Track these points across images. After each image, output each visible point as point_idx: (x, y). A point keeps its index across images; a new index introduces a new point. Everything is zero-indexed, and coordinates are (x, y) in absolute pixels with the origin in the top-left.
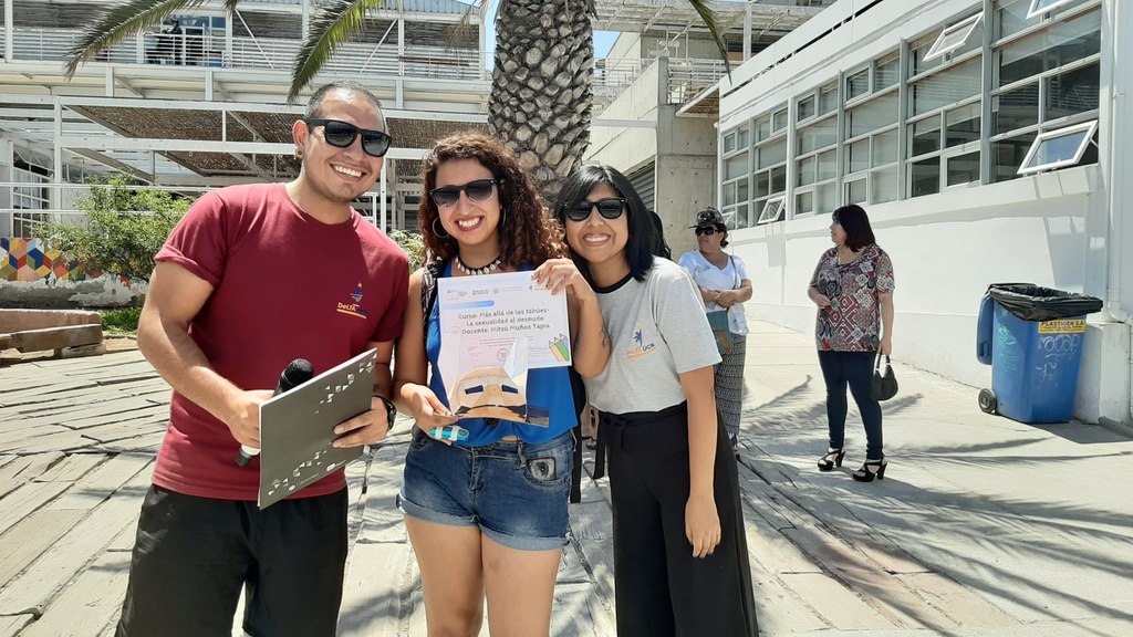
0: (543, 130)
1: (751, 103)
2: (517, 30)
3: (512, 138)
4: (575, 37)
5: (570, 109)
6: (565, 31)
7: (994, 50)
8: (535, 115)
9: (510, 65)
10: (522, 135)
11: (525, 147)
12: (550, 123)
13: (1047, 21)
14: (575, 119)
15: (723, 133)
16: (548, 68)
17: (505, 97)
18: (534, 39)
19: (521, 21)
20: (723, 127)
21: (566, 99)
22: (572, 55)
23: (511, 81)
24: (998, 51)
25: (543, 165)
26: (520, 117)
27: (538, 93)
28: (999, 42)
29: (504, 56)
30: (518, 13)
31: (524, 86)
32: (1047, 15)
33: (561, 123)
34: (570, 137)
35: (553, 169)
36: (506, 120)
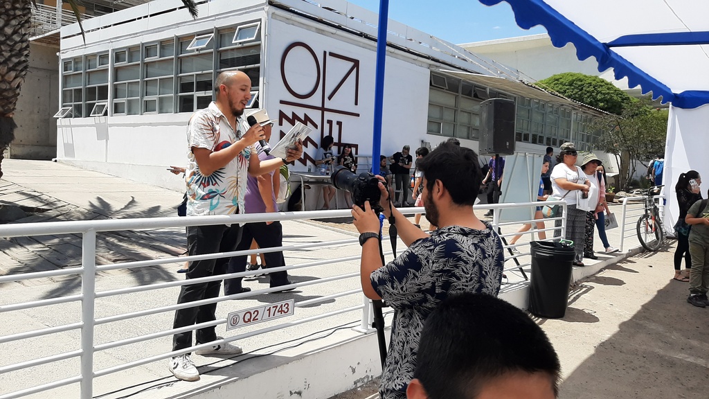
1: (84, 46)
5: (20, 54)
6: (18, 13)
7: (218, 52)
12: (9, 59)
13: (240, 45)
15: (63, 59)
16: (8, 30)
20: (63, 56)
21: (18, 47)
22: (21, 25)
24: (220, 52)
25: (4, 81)
28: (221, 49)
32: (240, 43)
33: (15, 60)
34: (20, 68)
35: (10, 83)
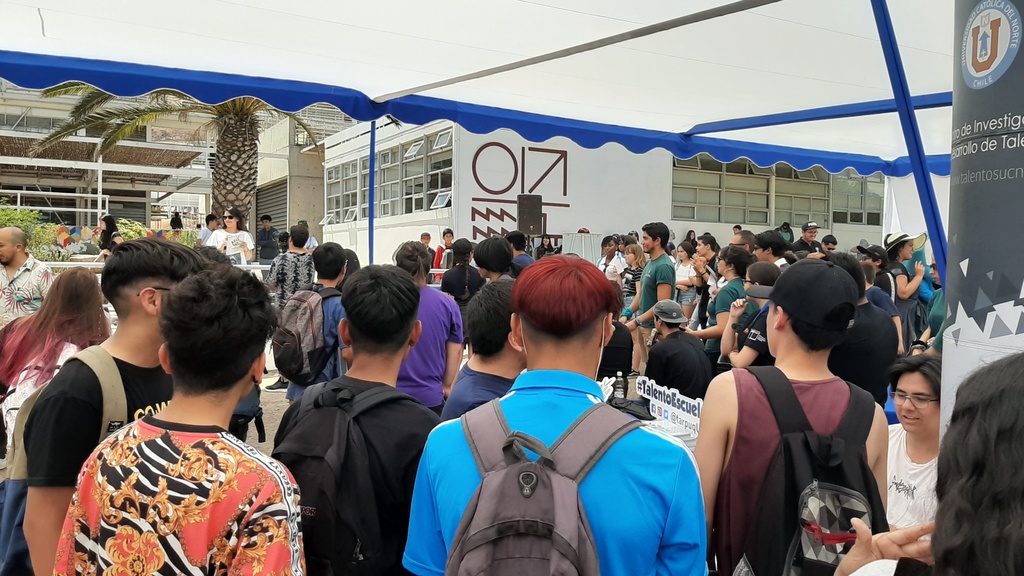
0: (238, 186)
1: (340, 156)
2: (227, 146)
3: (224, 188)
5: (249, 178)
6: (246, 148)
8: (234, 180)
9: (223, 160)
10: (229, 187)
11: (231, 192)
12: (241, 183)
13: (439, 151)
14: (251, 182)
15: (327, 169)
16: (240, 162)
17: (221, 171)
18: (235, 151)
19: (229, 143)
20: (327, 166)
21: (247, 174)
22: (249, 157)
23: (224, 166)
24: (429, 157)
25: (237, 199)
26: (228, 180)
27: (236, 172)
28: (429, 154)
31: (230, 168)
32: (441, 149)
33: (245, 183)
34: (249, 189)
36: (222, 181)
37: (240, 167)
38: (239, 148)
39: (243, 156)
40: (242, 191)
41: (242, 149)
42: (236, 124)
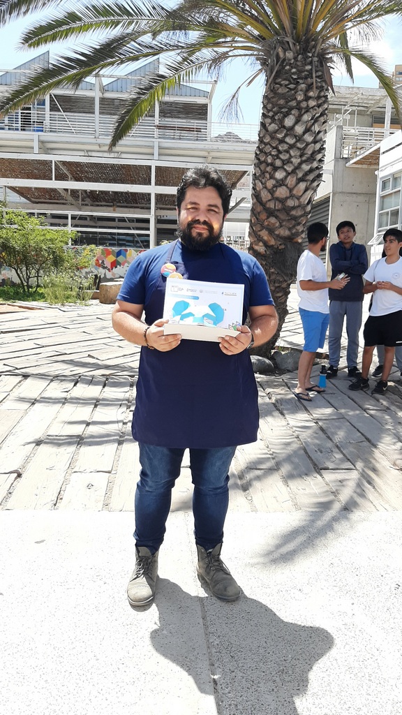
0: (294, 172)
2: (279, 102)
3: (272, 177)
4: (319, 107)
5: (312, 158)
8: (289, 161)
9: (272, 127)
10: (279, 175)
11: (281, 183)
12: (298, 167)
14: (315, 164)
15: (381, 178)
16: (299, 129)
17: (268, 149)
18: (291, 109)
19: (283, 96)
20: (381, 174)
21: (309, 151)
22: (316, 120)
23: (273, 138)
25: (292, 196)
26: (278, 163)
27: (292, 146)
29: (268, 120)
30: (280, 91)
31: (282, 141)
33: (306, 167)
34: (311, 177)
35: (298, 199)
36: (268, 165)
37: (299, 138)
38: (299, 103)
39: (306, 117)
40: (300, 180)
41: (304, 105)
42: (295, 58)
